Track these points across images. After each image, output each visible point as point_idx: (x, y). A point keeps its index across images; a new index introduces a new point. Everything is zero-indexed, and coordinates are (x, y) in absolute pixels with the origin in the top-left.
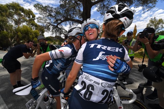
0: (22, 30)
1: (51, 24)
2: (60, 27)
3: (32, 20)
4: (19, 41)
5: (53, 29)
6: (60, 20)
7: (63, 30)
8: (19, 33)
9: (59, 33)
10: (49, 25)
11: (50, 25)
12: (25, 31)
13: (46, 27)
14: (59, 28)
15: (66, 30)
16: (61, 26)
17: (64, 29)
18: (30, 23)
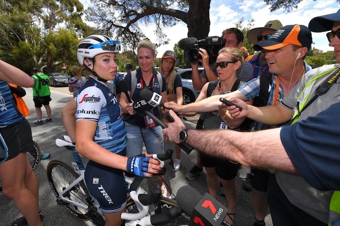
0: (56, 39)
1: (114, 25)
2: (134, 32)
3: (76, 17)
4: (51, 62)
5: (120, 35)
6: (135, 12)
7: (141, 38)
8: (52, 46)
9: (131, 45)
10: (109, 26)
11: (111, 26)
12: (62, 41)
13: (103, 30)
14: (132, 33)
15: (147, 38)
16: (137, 29)
17: (143, 36)
18: (73, 23)
